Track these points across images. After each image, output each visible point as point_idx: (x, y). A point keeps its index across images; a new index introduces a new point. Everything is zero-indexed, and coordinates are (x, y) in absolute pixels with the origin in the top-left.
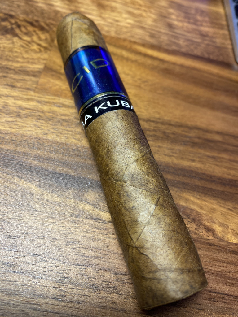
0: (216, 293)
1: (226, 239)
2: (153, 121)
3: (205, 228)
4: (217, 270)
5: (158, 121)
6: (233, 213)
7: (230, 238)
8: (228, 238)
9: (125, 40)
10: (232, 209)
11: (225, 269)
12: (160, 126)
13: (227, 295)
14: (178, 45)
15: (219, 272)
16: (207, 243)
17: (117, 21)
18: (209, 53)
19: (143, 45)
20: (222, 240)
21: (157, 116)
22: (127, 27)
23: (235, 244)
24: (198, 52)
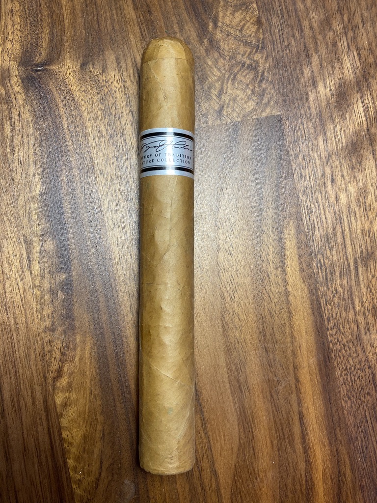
3: (60, 367)
6: (88, 395)
7: (59, 395)
8: (58, 393)
10: (93, 394)
16: (45, 372)
20: (54, 388)
23: (55, 402)
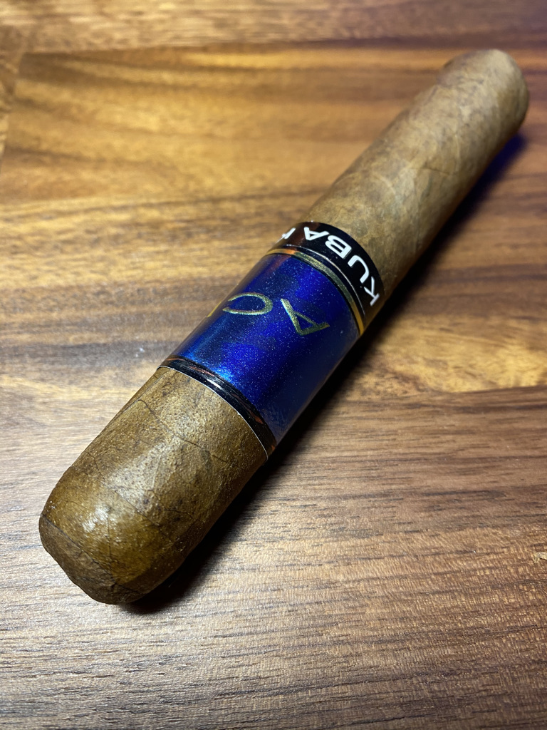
0: (439, 494)
1: (444, 388)
2: (253, 197)
4: (437, 450)
5: (263, 193)
9: (163, 49)
11: (452, 445)
12: (269, 202)
13: (464, 492)
14: (281, 29)
15: (440, 454)
17: (140, 13)
18: (350, 28)
19: (205, 49)
21: (259, 184)
22: (162, 21)
24: (326, 32)
